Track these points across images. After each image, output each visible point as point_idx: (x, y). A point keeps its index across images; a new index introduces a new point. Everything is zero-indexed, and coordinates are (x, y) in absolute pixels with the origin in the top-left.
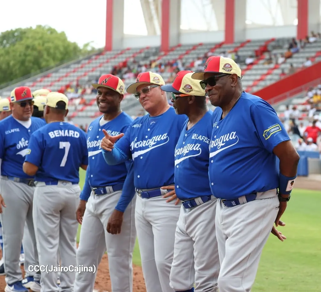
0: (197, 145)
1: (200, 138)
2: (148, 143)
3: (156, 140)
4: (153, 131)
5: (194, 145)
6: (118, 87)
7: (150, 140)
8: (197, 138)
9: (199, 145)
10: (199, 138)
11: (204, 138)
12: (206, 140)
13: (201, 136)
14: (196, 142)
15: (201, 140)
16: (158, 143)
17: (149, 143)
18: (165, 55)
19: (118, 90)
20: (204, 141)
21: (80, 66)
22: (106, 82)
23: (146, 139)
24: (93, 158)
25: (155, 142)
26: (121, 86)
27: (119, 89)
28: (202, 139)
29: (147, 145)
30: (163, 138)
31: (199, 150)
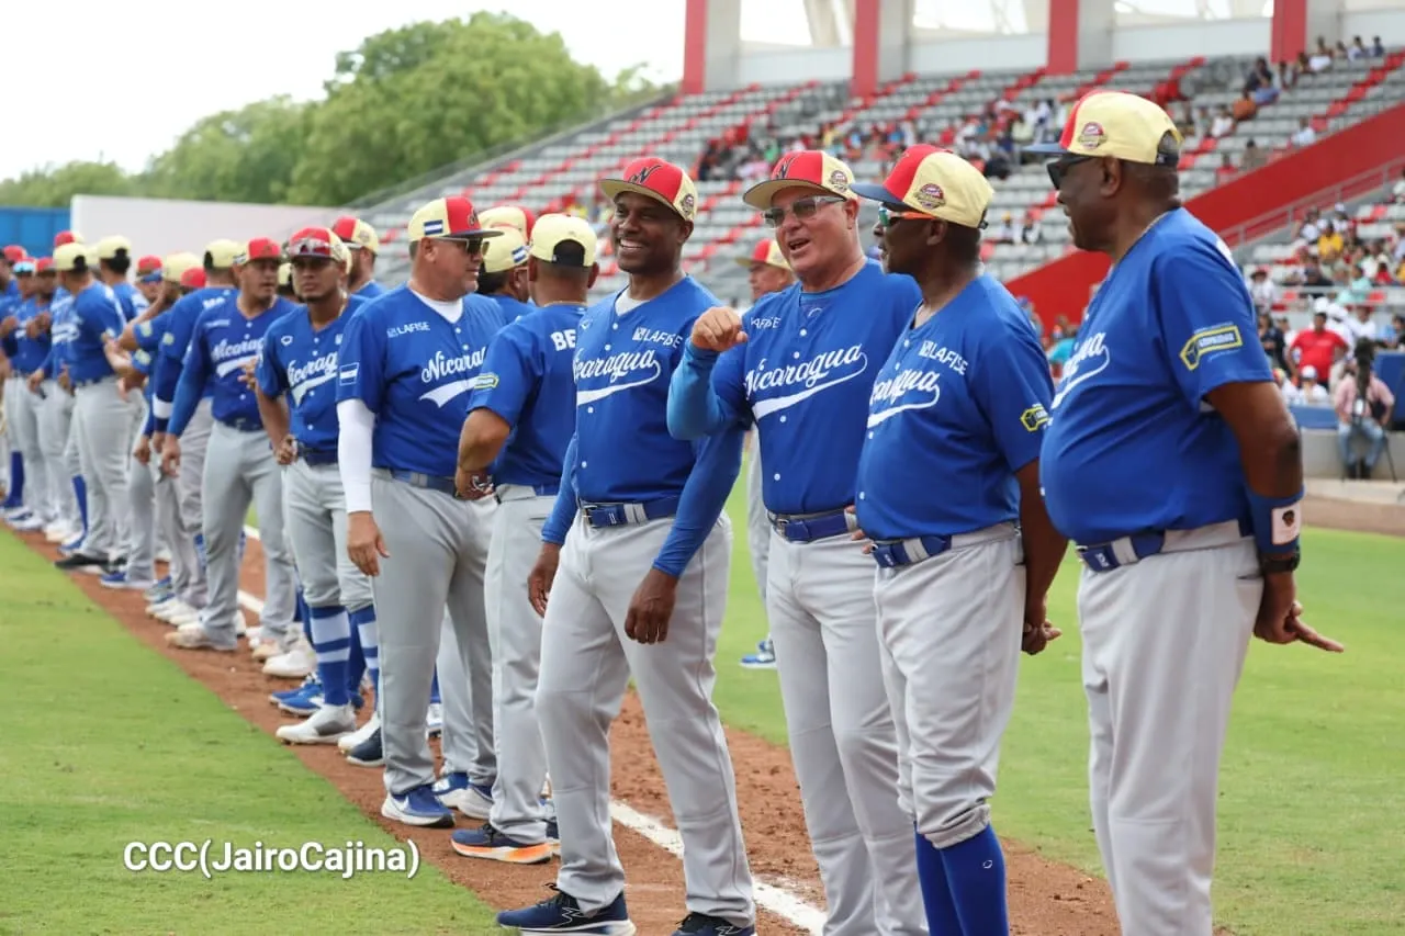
0: (931, 377)
1: (942, 356)
2: (801, 376)
3: (827, 366)
4: (816, 338)
5: (921, 373)
6: (680, 196)
7: (808, 366)
8: (934, 354)
9: (936, 377)
10: (938, 354)
11: (951, 356)
12: (956, 364)
13: (944, 350)
14: (928, 365)
15: (944, 361)
16: (834, 373)
17: (805, 375)
18: (865, 107)
19: (677, 205)
20: (951, 366)
21: (605, 137)
22: (644, 178)
23: (796, 363)
24: (591, 410)
25: (823, 370)
26: (689, 195)
27: (682, 203)
28: (948, 358)
29: (798, 379)
30: (850, 358)
31: (934, 391)
